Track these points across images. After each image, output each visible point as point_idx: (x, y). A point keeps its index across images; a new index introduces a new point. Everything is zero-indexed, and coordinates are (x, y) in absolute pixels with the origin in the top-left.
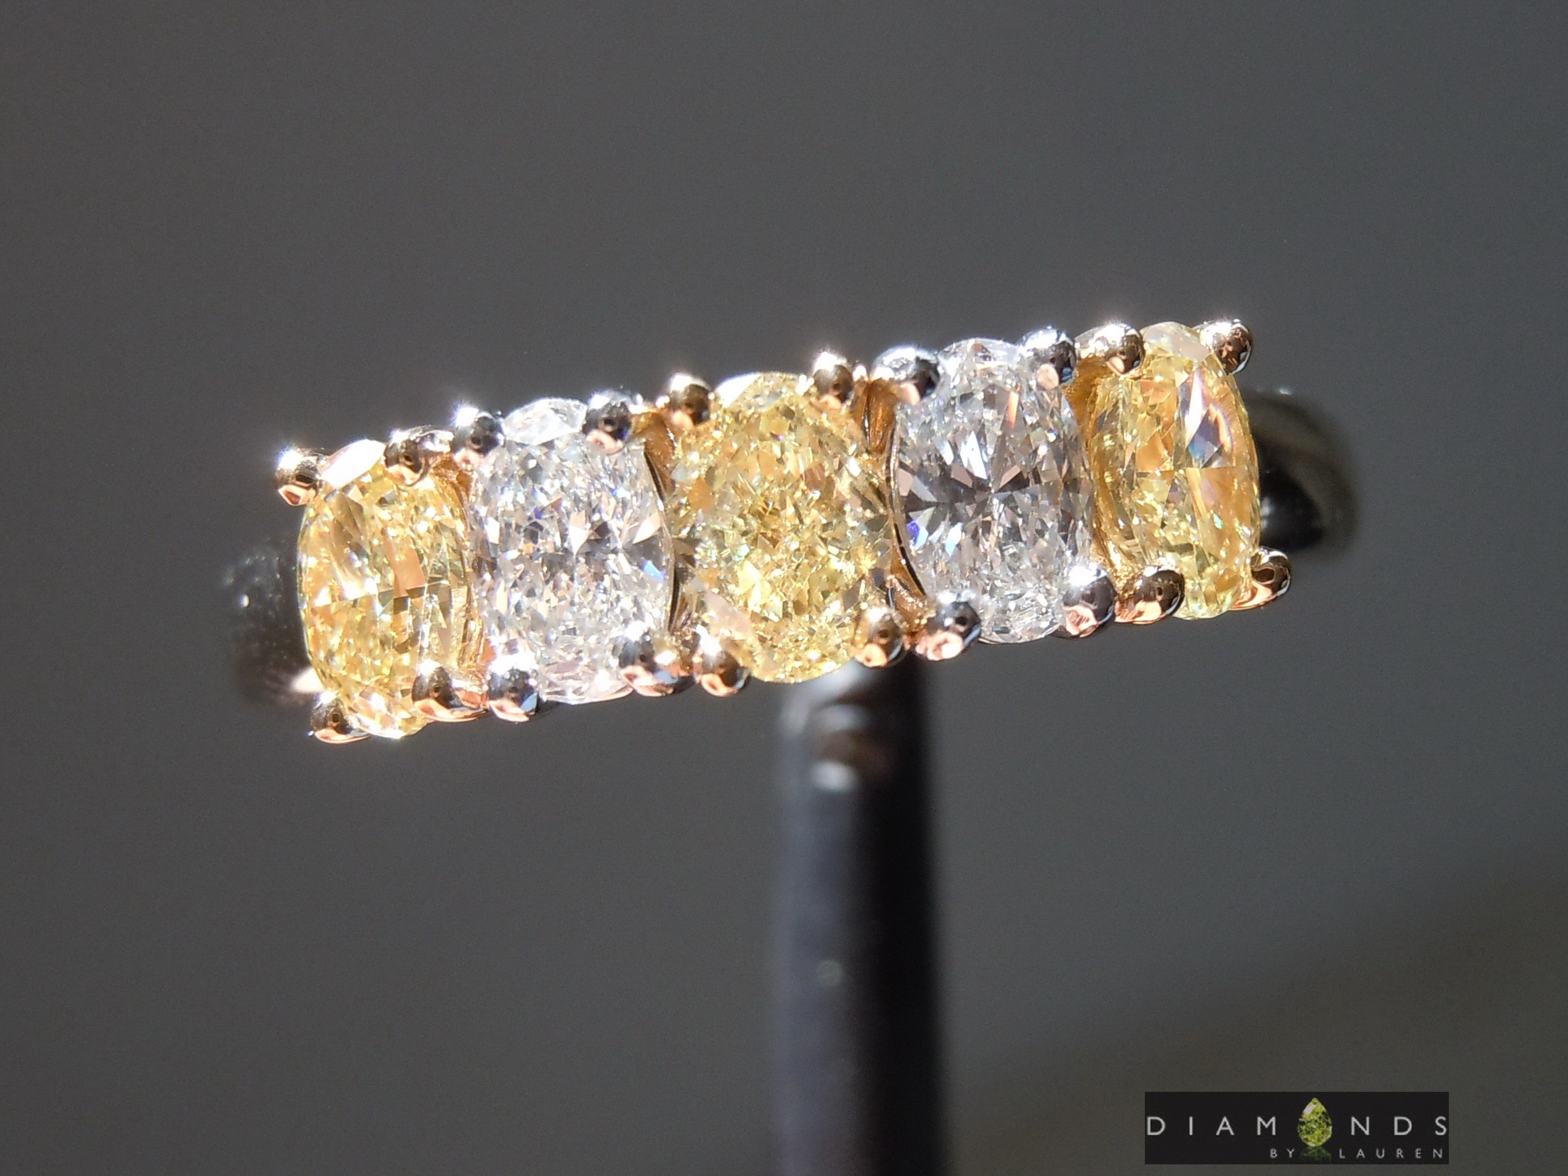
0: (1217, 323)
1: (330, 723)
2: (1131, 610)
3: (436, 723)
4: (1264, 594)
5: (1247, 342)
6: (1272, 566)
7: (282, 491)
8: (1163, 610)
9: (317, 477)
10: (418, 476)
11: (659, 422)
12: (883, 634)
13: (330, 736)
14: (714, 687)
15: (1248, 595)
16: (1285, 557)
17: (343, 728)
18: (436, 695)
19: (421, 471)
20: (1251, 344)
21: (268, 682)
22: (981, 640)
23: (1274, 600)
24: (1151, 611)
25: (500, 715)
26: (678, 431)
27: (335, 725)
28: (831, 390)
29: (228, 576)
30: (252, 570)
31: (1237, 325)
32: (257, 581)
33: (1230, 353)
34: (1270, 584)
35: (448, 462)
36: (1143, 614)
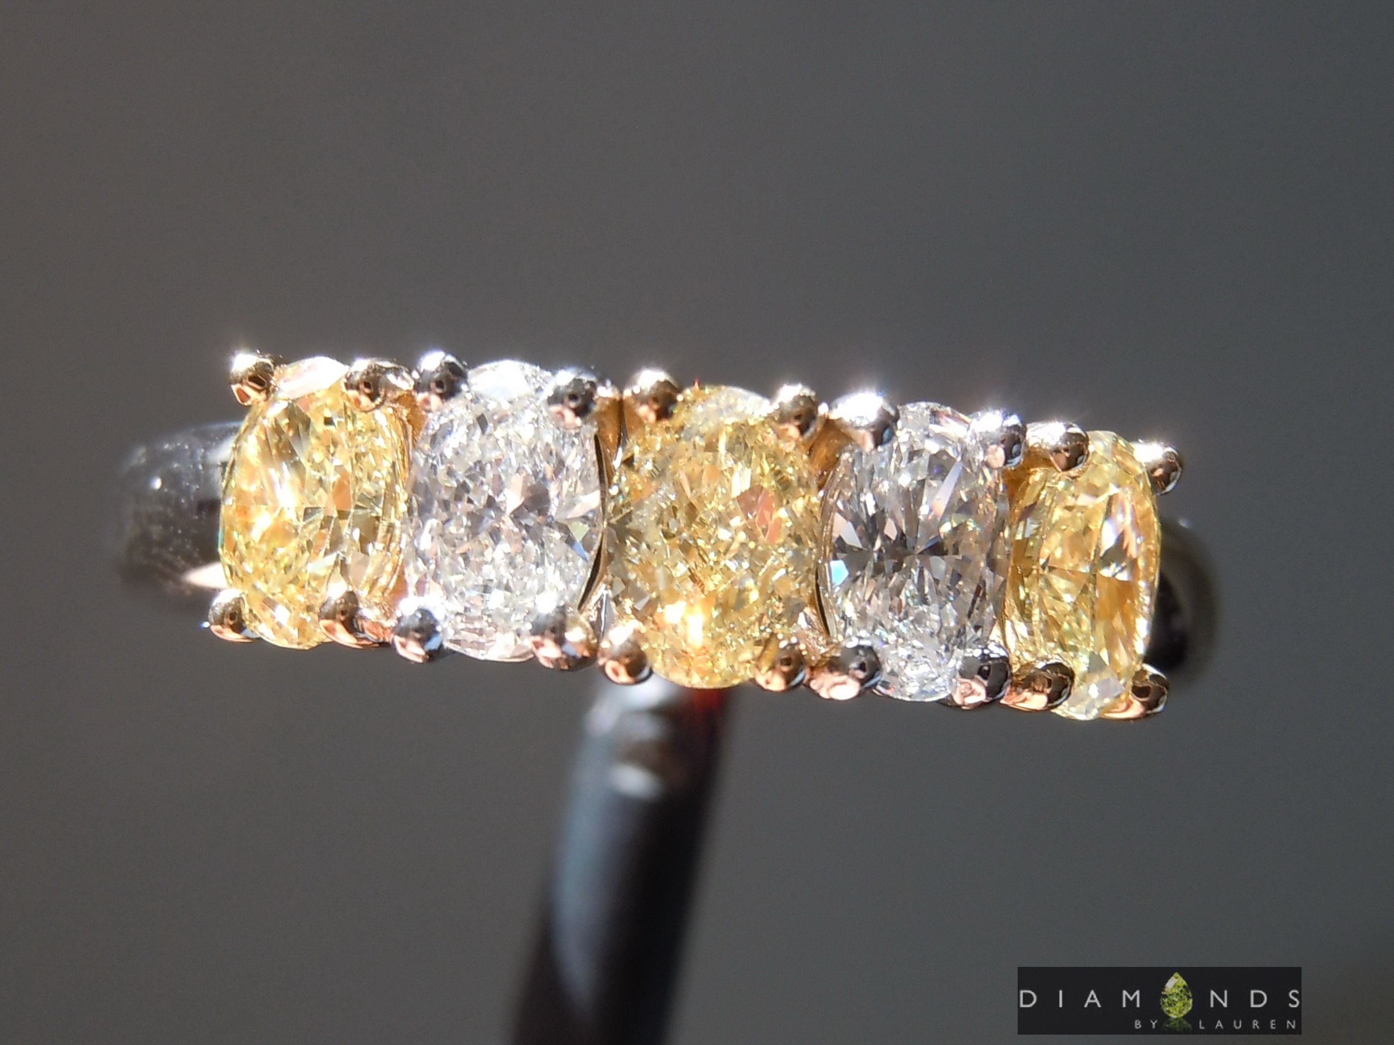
1: (227, 620)
2: (1019, 694)
3: (334, 643)
4: (1136, 709)
5: (1178, 469)
6: (1151, 684)
7: (235, 387)
8: (1048, 703)
9: (272, 382)
10: (373, 405)
11: (619, 407)
12: (787, 662)
13: (224, 632)
14: (616, 673)
15: (1123, 706)
16: (1164, 678)
17: (239, 627)
18: (342, 618)
19: (378, 401)
20: (1181, 471)
22: (875, 691)
23: (1144, 717)
24: (1036, 701)
25: (401, 651)
26: (640, 423)
27: (231, 623)
28: (792, 419)
29: (140, 456)
30: (171, 456)
31: (1170, 449)
32: (177, 468)
33: (1161, 476)
34: (1145, 702)
35: (407, 400)
36: (1027, 702)
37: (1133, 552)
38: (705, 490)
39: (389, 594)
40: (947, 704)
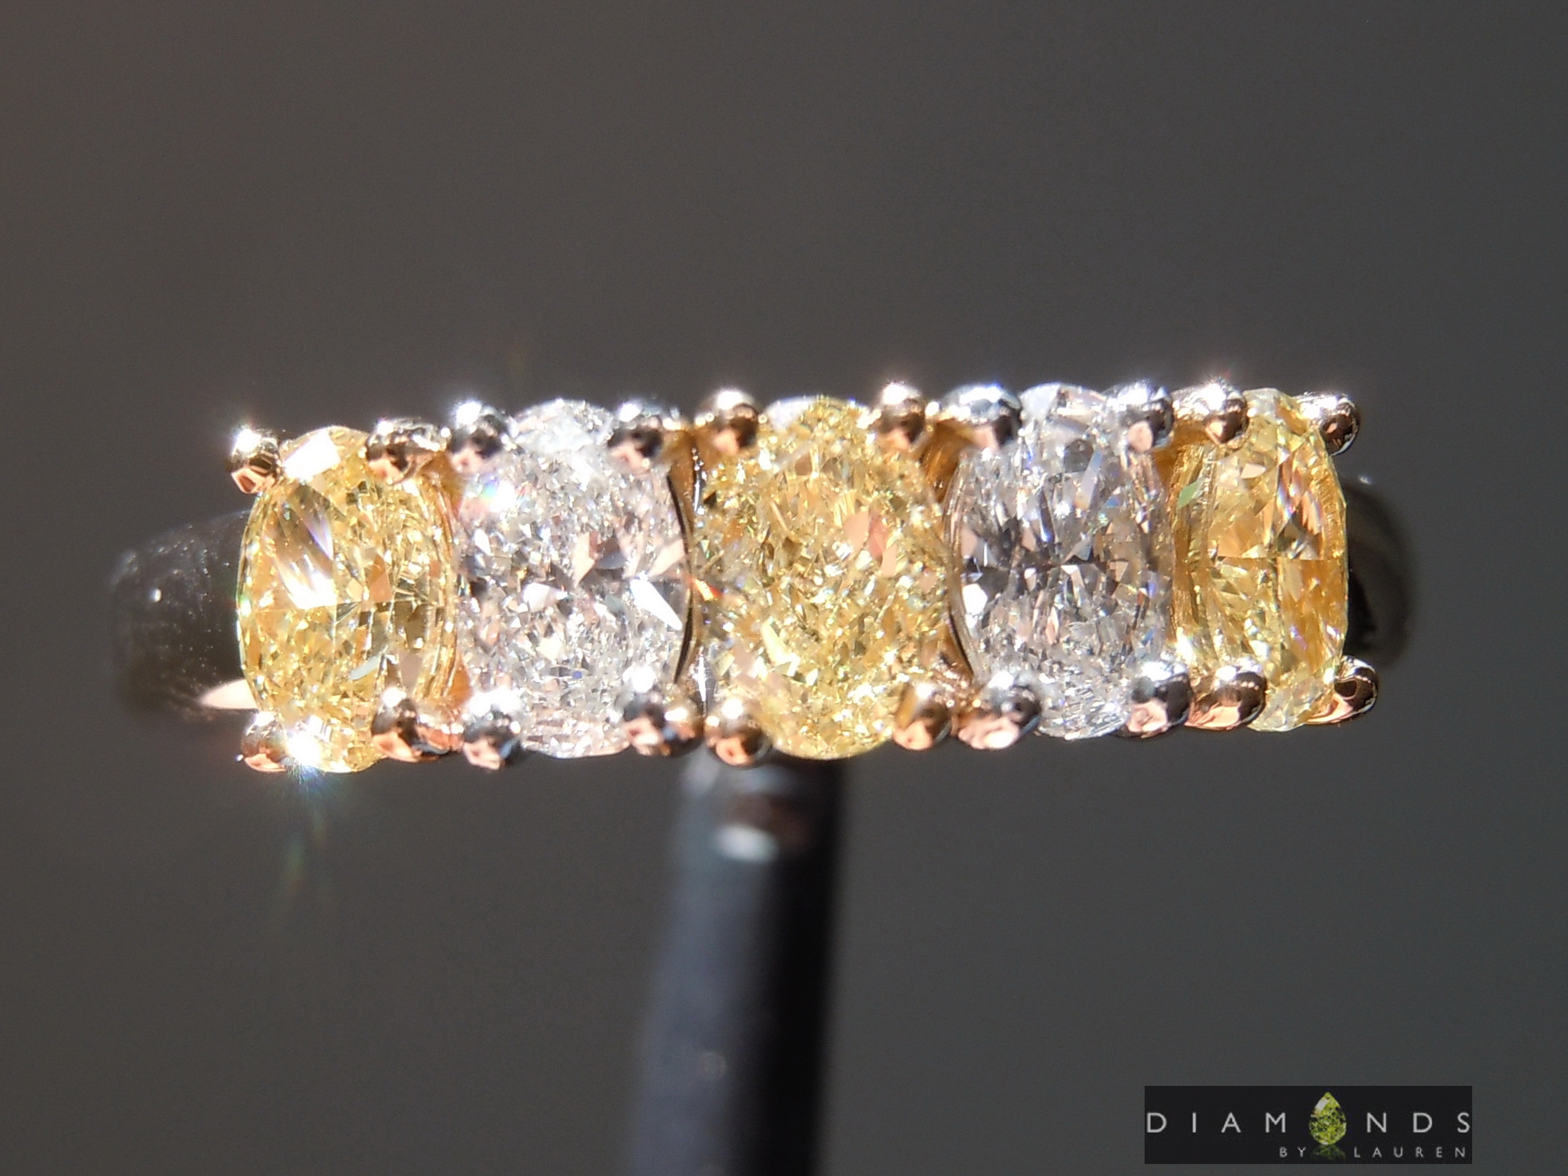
0: (1323, 396)
1: (263, 748)
2: (1205, 713)
3: (392, 760)
4: (1343, 710)
5: (1354, 422)
6: (1356, 679)
7: (235, 476)
8: (1242, 717)
9: (278, 463)
10: (401, 475)
11: (691, 440)
12: (930, 714)
13: (262, 763)
14: (731, 754)
15: (1326, 710)
16: (1373, 670)
17: (275, 755)
18: (399, 730)
19: (406, 471)
20: (1358, 424)
21: (173, 691)
22: (1037, 733)
23: (1353, 717)
24: (1228, 716)
25: (473, 760)
26: (721, 453)
27: (268, 750)
28: (899, 428)
29: (130, 562)
30: (169, 561)
31: (1344, 400)
32: (177, 574)
33: (1335, 431)
34: (1352, 700)
35: (439, 463)
36: (1215, 720)
37: (1314, 524)
38: (803, 519)
39: (449, 694)
40: (1121, 735)
